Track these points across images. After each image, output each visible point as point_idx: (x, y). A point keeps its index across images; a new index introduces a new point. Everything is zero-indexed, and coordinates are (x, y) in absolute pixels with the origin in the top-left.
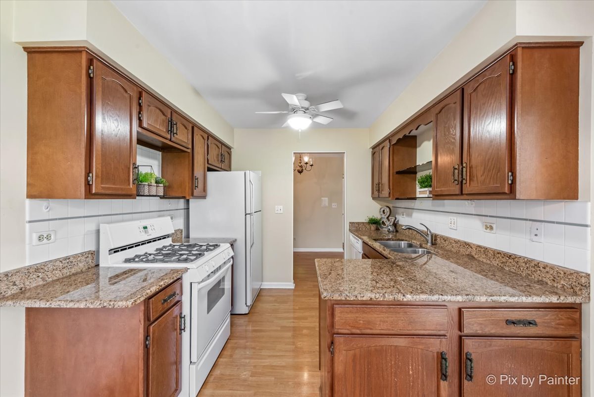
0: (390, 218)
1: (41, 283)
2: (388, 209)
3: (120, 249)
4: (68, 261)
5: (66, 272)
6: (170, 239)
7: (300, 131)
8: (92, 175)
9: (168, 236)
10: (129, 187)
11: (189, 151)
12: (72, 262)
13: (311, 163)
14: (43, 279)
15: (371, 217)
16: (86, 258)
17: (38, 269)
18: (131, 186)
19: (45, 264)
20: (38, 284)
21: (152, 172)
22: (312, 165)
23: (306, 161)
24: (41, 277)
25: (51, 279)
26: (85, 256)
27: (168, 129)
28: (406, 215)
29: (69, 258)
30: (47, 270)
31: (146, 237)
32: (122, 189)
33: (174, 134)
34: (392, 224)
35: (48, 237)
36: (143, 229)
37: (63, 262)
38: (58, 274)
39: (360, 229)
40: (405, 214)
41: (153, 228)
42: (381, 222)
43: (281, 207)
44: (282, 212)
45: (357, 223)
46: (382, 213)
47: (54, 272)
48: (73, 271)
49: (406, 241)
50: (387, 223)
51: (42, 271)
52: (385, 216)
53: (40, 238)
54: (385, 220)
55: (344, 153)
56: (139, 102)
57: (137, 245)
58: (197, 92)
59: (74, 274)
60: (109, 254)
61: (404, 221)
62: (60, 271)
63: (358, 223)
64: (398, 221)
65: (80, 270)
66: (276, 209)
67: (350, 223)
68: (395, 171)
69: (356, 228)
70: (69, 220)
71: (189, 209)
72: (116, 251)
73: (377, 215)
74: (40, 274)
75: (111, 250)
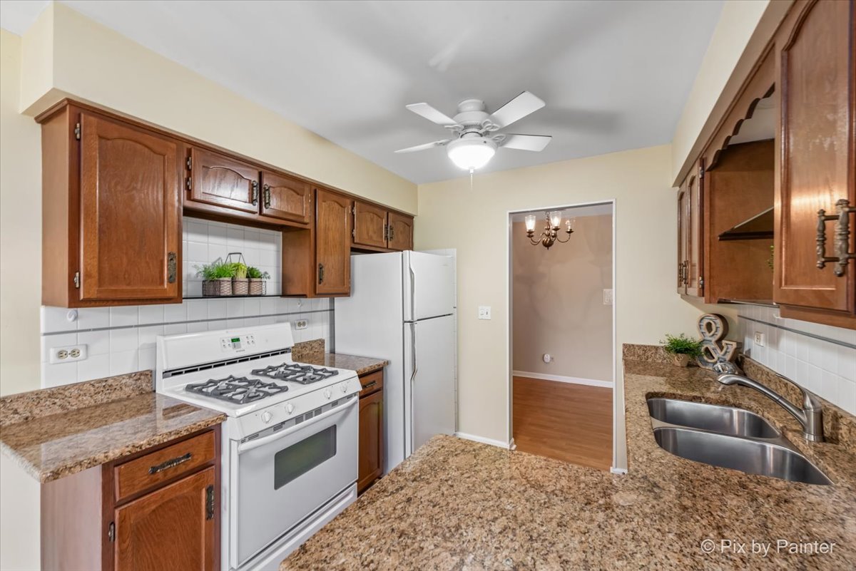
0: (724, 342)
1: (59, 411)
2: (719, 321)
3: (184, 370)
4: (104, 384)
5: (100, 398)
6: (290, 355)
7: (472, 171)
8: (80, 274)
9: (284, 351)
10: (160, 287)
11: (307, 227)
12: (111, 386)
13: (569, 228)
14: (62, 407)
15: (677, 336)
16: (136, 380)
17: (53, 394)
18: (166, 286)
19: (65, 388)
20: (54, 413)
21: (241, 262)
22: (570, 232)
23: (556, 225)
24: (58, 403)
25: (75, 407)
26: (135, 378)
27: (252, 197)
28: (766, 340)
29: (106, 381)
30: (68, 395)
31: (233, 354)
32: (143, 291)
33: (266, 204)
34: (728, 357)
35: (74, 353)
36: (231, 343)
37: (97, 385)
38: (88, 401)
39: (650, 360)
40: (762, 336)
41: (250, 340)
42: (703, 349)
43: (488, 308)
44: (489, 317)
45: (640, 347)
46: (704, 329)
47: (80, 398)
48: (114, 396)
49: (749, 408)
50: (718, 354)
51: (60, 396)
52: (711, 339)
53: (61, 354)
54: (712, 346)
55: (611, 203)
56: (186, 164)
57: (219, 364)
58: (320, 138)
59: (113, 402)
60: (163, 378)
61: (761, 352)
62: (91, 397)
63: (645, 348)
64: (749, 351)
65: (125, 396)
66: (480, 312)
67: (625, 346)
68: (718, 233)
69: (637, 359)
70: (111, 331)
71: (334, 310)
72: (176, 373)
73: (693, 334)
74: (57, 401)
75: (166, 372)
